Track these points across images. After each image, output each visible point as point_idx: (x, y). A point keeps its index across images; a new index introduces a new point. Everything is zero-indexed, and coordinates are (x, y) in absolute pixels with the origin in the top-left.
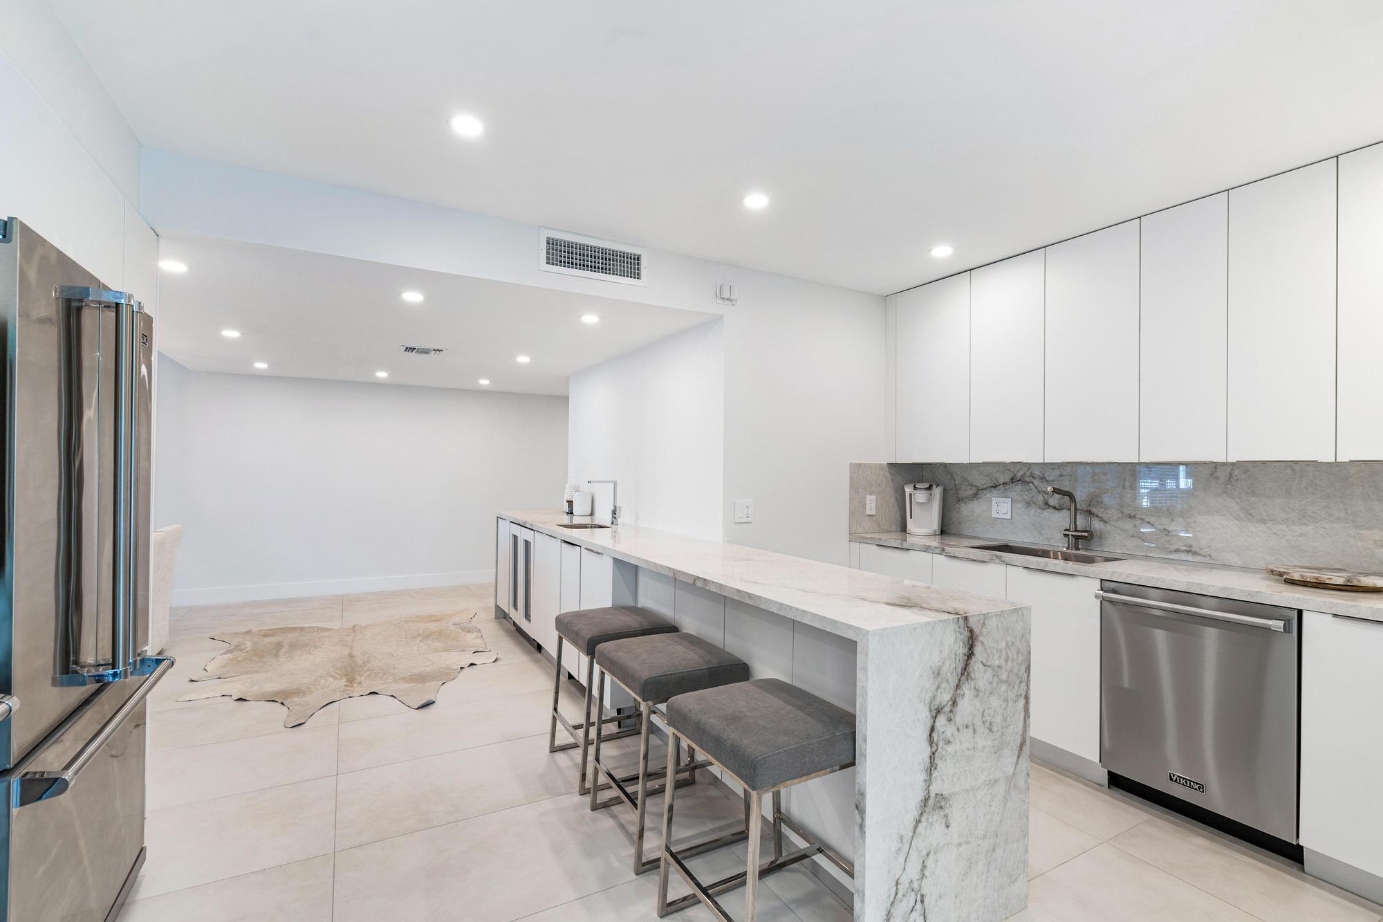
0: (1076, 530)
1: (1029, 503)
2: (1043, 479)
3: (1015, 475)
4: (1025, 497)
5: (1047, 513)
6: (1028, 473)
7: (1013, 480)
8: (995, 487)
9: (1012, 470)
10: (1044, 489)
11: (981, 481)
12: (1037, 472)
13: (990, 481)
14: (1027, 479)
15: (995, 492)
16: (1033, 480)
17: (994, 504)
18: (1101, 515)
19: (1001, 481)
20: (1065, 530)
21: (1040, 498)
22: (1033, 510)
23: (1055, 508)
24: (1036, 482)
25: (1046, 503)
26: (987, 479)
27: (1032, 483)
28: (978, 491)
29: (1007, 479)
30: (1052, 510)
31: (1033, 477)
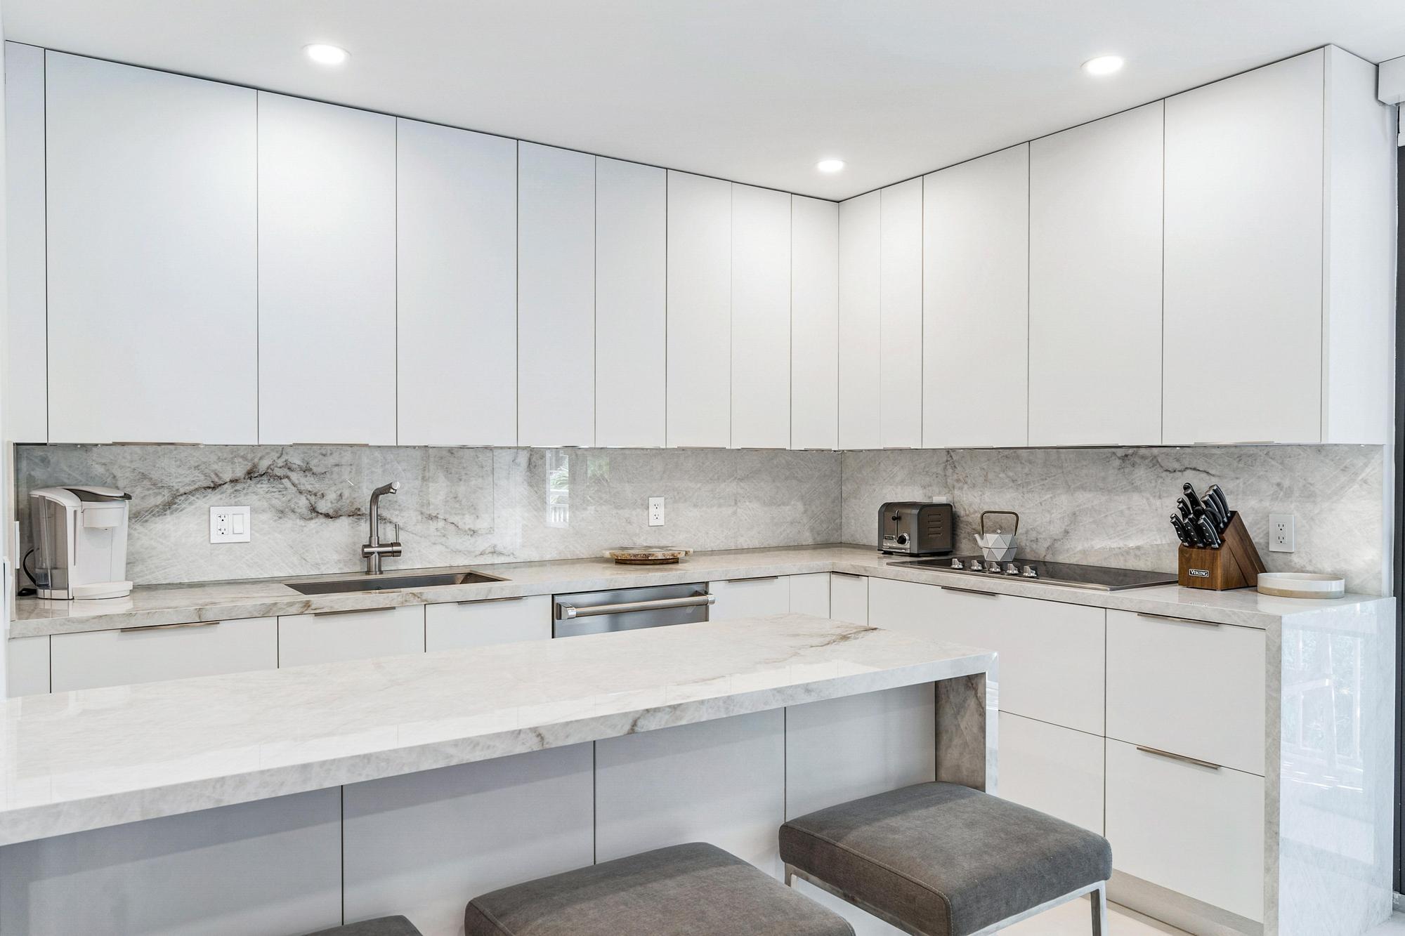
0: (381, 546)
1: (282, 512)
2: (306, 470)
3: (255, 466)
4: (274, 502)
5: (317, 524)
6: (280, 462)
7: (250, 474)
8: (214, 488)
9: (250, 456)
10: (309, 488)
11: (181, 478)
12: (296, 460)
13: (202, 477)
14: (279, 472)
15: (214, 497)
16: (290, 474)
17: (214, 517)
18: (394, 520)
19: (227, 477)
20: (365, 546)
21: (303, 502)
22: (290, 523)
23: (327, 516)
24: (294, 476)
25: (313, 509)
26: (196, 473)
27: (288, 477)
28: (175, 497)
29: (240, 472)
30: (322, 520)
31: (289, 468)
